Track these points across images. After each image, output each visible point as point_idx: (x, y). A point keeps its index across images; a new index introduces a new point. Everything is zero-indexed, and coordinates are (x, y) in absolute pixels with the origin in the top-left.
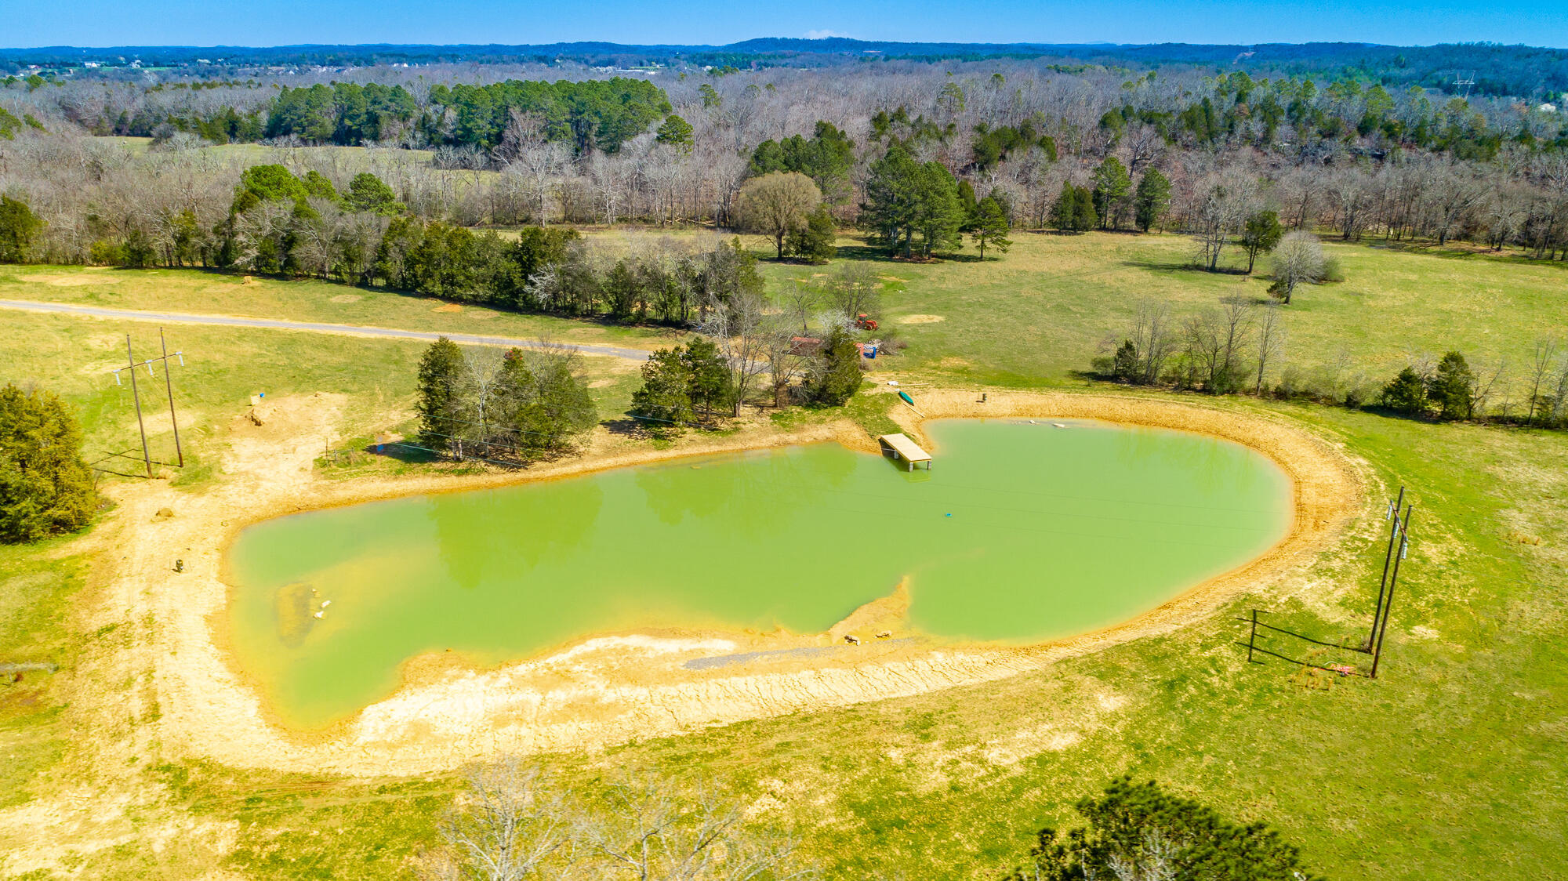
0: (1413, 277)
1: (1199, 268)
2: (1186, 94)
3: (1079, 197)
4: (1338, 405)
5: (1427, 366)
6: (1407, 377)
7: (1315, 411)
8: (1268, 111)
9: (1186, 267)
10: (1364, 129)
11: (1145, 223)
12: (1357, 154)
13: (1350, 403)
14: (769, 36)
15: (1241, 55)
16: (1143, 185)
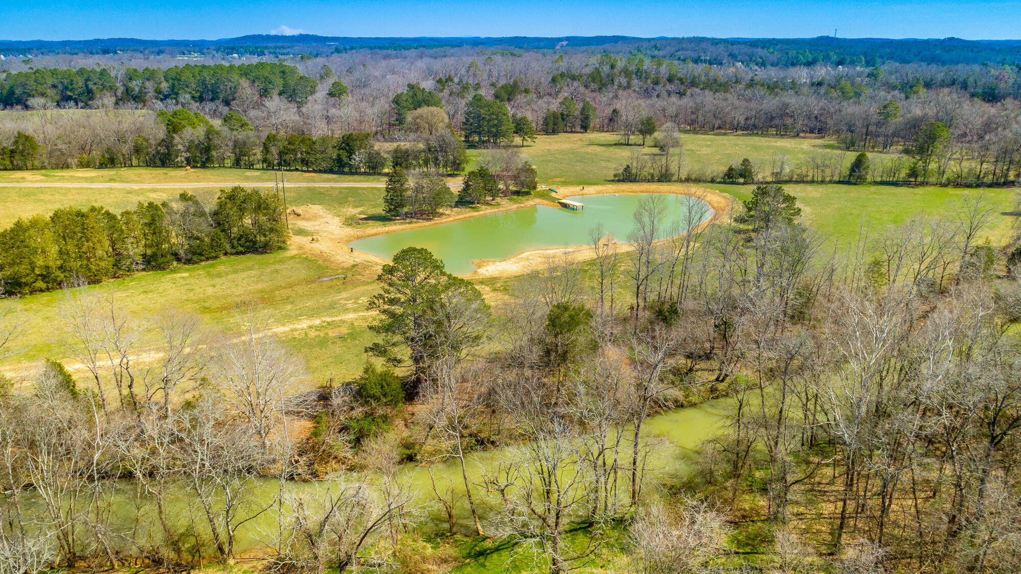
0: (710, 143)
1: (621, 144)
2: (587, 65)
3: (554, 115)
4: (708, 182)
5: (736, 163)
6: (731, 169)
7: (701, 184)
8: (626, 72)
9: (615, 145)
10: (670, 80)
11: (585, 128)
12: (669, 93)
13: (713, 181)
14: (257, 33)
15: (560, 43)
16: (583, 109)
